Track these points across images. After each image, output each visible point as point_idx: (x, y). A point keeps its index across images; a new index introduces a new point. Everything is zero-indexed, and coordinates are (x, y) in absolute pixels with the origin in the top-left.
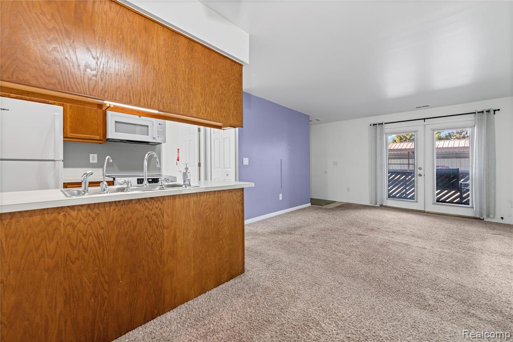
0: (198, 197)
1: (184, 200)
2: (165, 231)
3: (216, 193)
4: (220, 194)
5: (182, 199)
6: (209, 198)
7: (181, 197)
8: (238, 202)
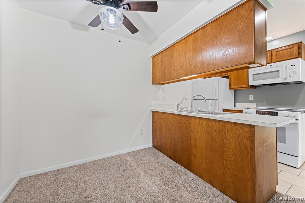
0: (207, 121)
1: (200, 121)
2: (192, 133)
3: (221, 122)
4: (224, 124)
5: (199, 120)
6: (215, 124)
7: (199, 118)
8: (245, 137)
